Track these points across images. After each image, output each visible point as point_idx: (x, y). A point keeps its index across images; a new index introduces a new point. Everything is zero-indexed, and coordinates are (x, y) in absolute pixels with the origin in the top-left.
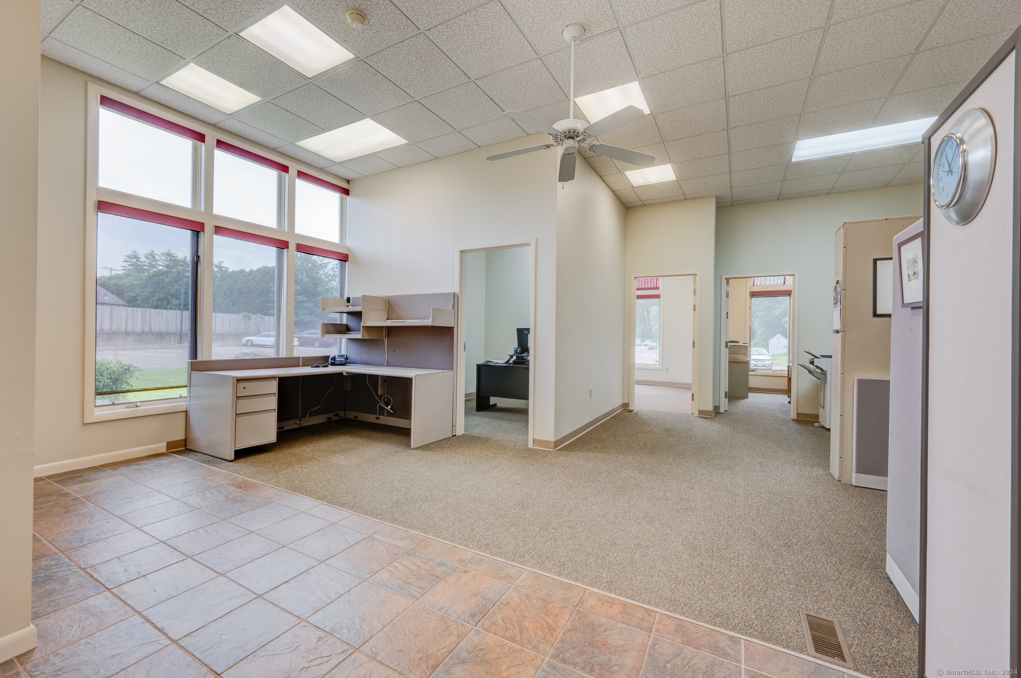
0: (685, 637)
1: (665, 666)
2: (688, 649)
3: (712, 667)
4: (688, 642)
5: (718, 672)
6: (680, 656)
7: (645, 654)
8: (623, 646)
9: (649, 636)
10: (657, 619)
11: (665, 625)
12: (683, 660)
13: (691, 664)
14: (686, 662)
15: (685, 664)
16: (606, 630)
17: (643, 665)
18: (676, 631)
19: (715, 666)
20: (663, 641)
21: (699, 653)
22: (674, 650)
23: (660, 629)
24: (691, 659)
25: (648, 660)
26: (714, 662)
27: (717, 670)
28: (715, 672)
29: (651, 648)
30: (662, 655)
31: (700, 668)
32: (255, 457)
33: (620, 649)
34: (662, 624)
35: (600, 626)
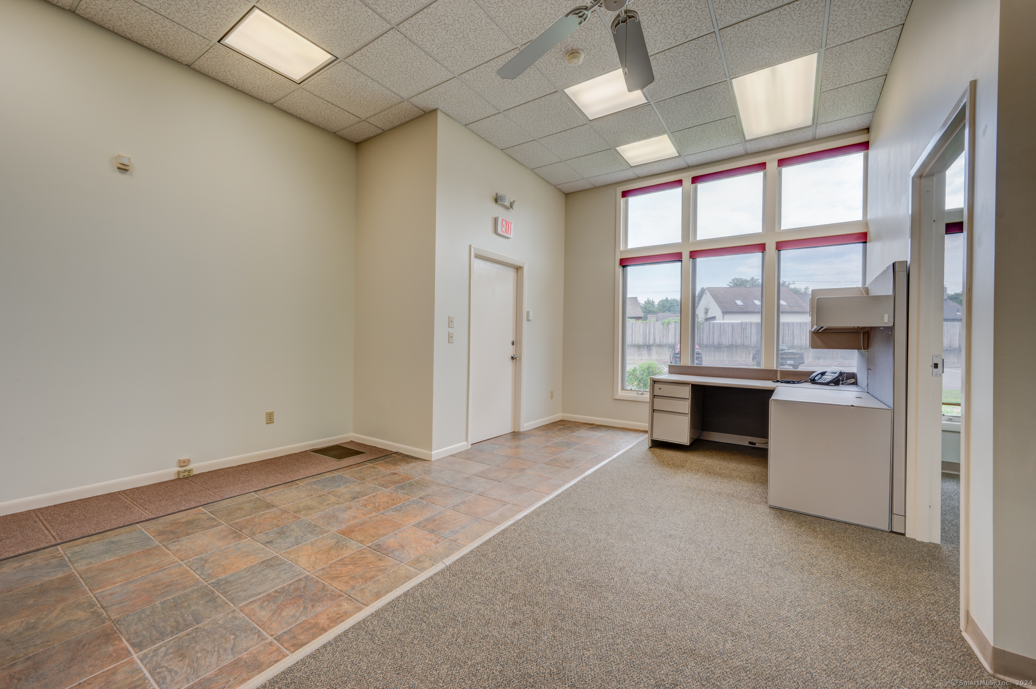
0: (243, 663)
1: (234, 634)
2: (229, 659)
3: (195, 669)
4: (235, 664)
5: (186, 671)
6: (231, 649)
7: (259, 626)
8: (280, 614)
9: (272, 636)
10: (285, 650)
11: (271, 653)
12: (225, 650)
13: (216, 654)
14: (221, 651)
15: (220, 649)
16: (305, 608)
17: (251, 621)
18: (256, 660)
19: (192, 672)
20: (257, 644)
21: (217, 666)
22: (241, 648)
23: (270, 647)
24: (219, 656)
25: (252, 625)
26: (197, 673)
27: (189, 671)
28: (189, 669)
29: (259, 631)
30: (245, 637)
31: (205, 658)
32: (662, 450)
33: (279, 611)
34: (274, 651)
35: (313, 606)
